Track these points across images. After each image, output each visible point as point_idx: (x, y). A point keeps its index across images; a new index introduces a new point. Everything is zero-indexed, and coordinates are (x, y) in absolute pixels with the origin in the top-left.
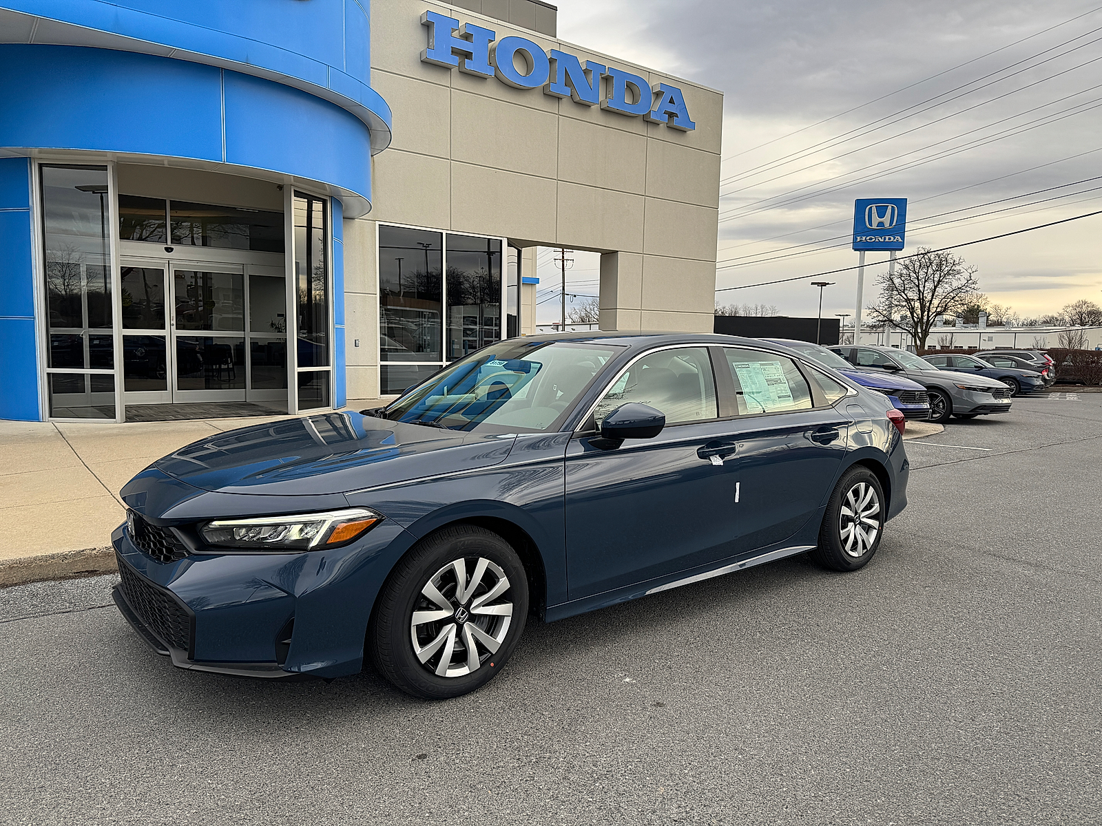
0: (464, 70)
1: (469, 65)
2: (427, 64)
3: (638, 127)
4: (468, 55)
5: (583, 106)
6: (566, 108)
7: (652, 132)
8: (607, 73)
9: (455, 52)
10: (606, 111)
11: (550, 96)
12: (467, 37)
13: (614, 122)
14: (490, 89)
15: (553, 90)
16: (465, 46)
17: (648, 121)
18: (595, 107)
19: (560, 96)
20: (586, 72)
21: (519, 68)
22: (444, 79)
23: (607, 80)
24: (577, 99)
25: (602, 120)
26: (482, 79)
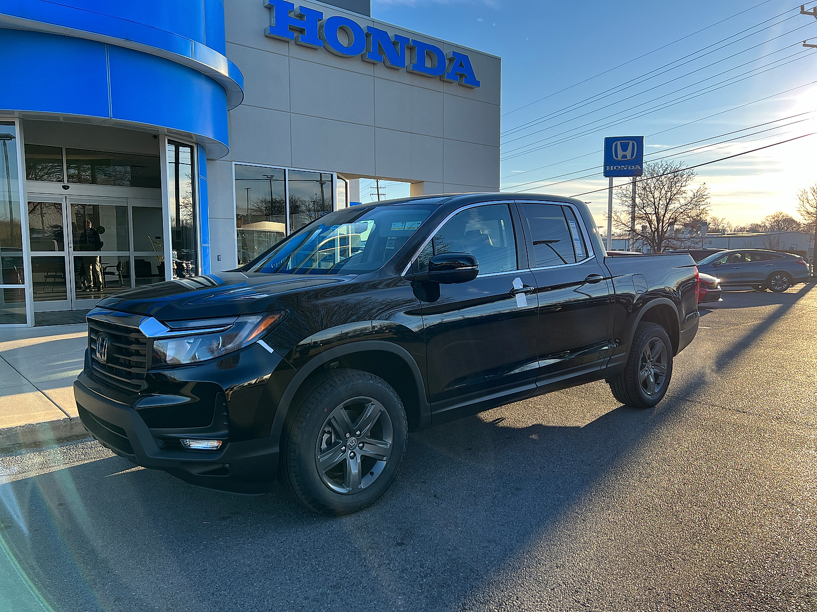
0: (297, 42)
1: (302, 39)
2: (269, 38)
3: (437, 85)
4: (302, 31)
5: (393, 69)
6: (381, 71)
7: (447, 89)
8: (411, 43)
9: (291, 28)
10: (412, 74)
11: (367, 62)
12: (301, 16)
13: (417, 81)
14: (320, 57)
19: (375, 62)
20: (394, 44)
21: (343, 40)
22: (283, 50)
23: (412, 49)
24: (388, 64)
25: (407, 79)
26: (313, 49)
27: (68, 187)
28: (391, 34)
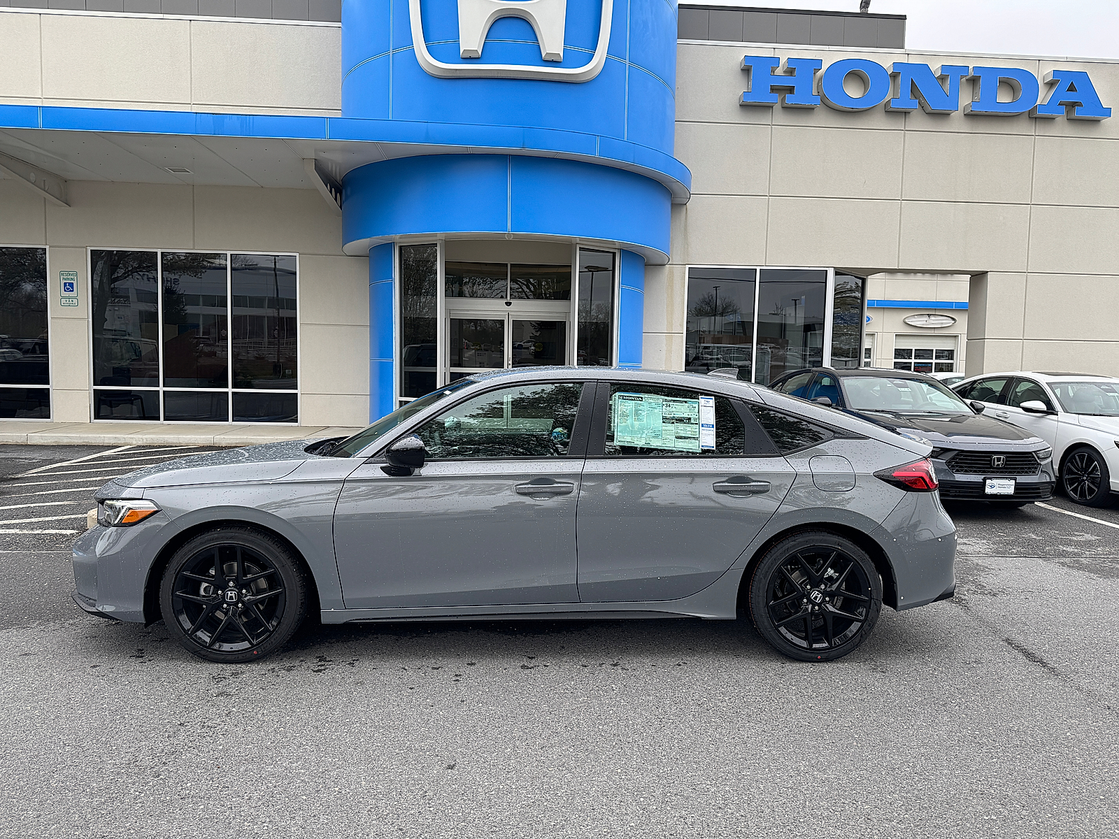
0: (785, 105)
1: (790, 100)
2: (746, 107)
3: (1024, 127)
6: (918, 122)
7: (1041, 129)
8: (971, 73)
9: (774, 89)
10: (972, 116)
11: (892, 112)
12: (790, 72)
13: (983, 127)
14: (821, 118)
15: (893, 106)
16: (789, 82)
18: (957, 115)
19: (908, 110)
20: (942, 78)
22: (765, 119)
23: (974, 81)
25: (967, 126)
26: (808, 110)
27: (510, 303)
28: (935, 67)
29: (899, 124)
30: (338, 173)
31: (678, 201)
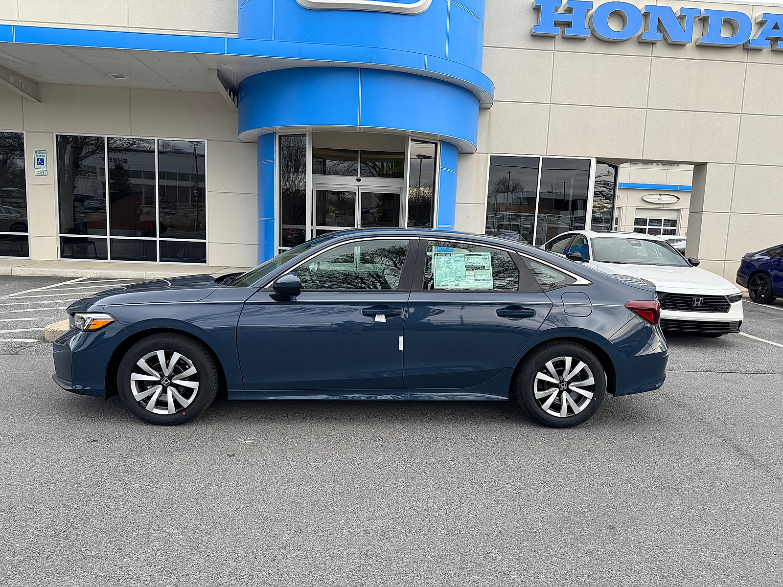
0: (564, 36)
1: (569, 32)
2: (536, 36)
3: (737, 56)
4: (569, 24)
5: (679, 45)
6: (660, 50)
7: (752, 57)
8: (703, 14)
9: (556, 24)
10: (701, 47)
11: (643, 43)
12: (569, 11)
13: (710, 55)
14: (589, 47)
15: (645, 38)
16: (568, 18)
17: (748, 48)
18: (691, 45)
19: (655, 42)
20: (681, 18)
21: (614, 26)
22: (549, 45)
23: (704, 20)
24: (670, 41)
25: (697, 54)
26: (582, 40)
27: (360, 180)
28: (677, 9)
29: (648, 51)
30: (236, 81)
31: (484, 105)
